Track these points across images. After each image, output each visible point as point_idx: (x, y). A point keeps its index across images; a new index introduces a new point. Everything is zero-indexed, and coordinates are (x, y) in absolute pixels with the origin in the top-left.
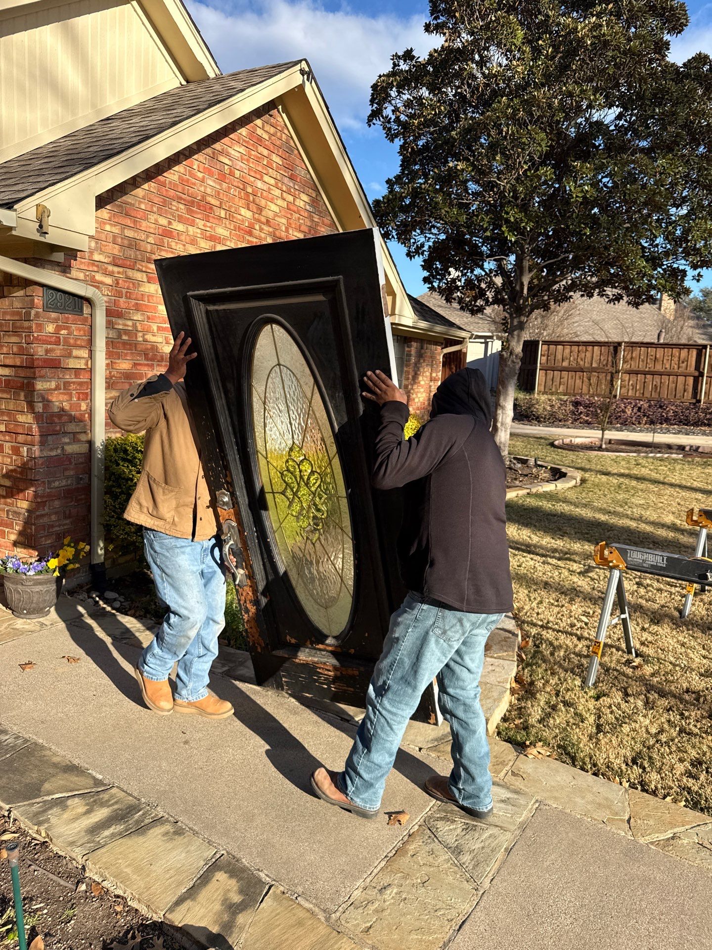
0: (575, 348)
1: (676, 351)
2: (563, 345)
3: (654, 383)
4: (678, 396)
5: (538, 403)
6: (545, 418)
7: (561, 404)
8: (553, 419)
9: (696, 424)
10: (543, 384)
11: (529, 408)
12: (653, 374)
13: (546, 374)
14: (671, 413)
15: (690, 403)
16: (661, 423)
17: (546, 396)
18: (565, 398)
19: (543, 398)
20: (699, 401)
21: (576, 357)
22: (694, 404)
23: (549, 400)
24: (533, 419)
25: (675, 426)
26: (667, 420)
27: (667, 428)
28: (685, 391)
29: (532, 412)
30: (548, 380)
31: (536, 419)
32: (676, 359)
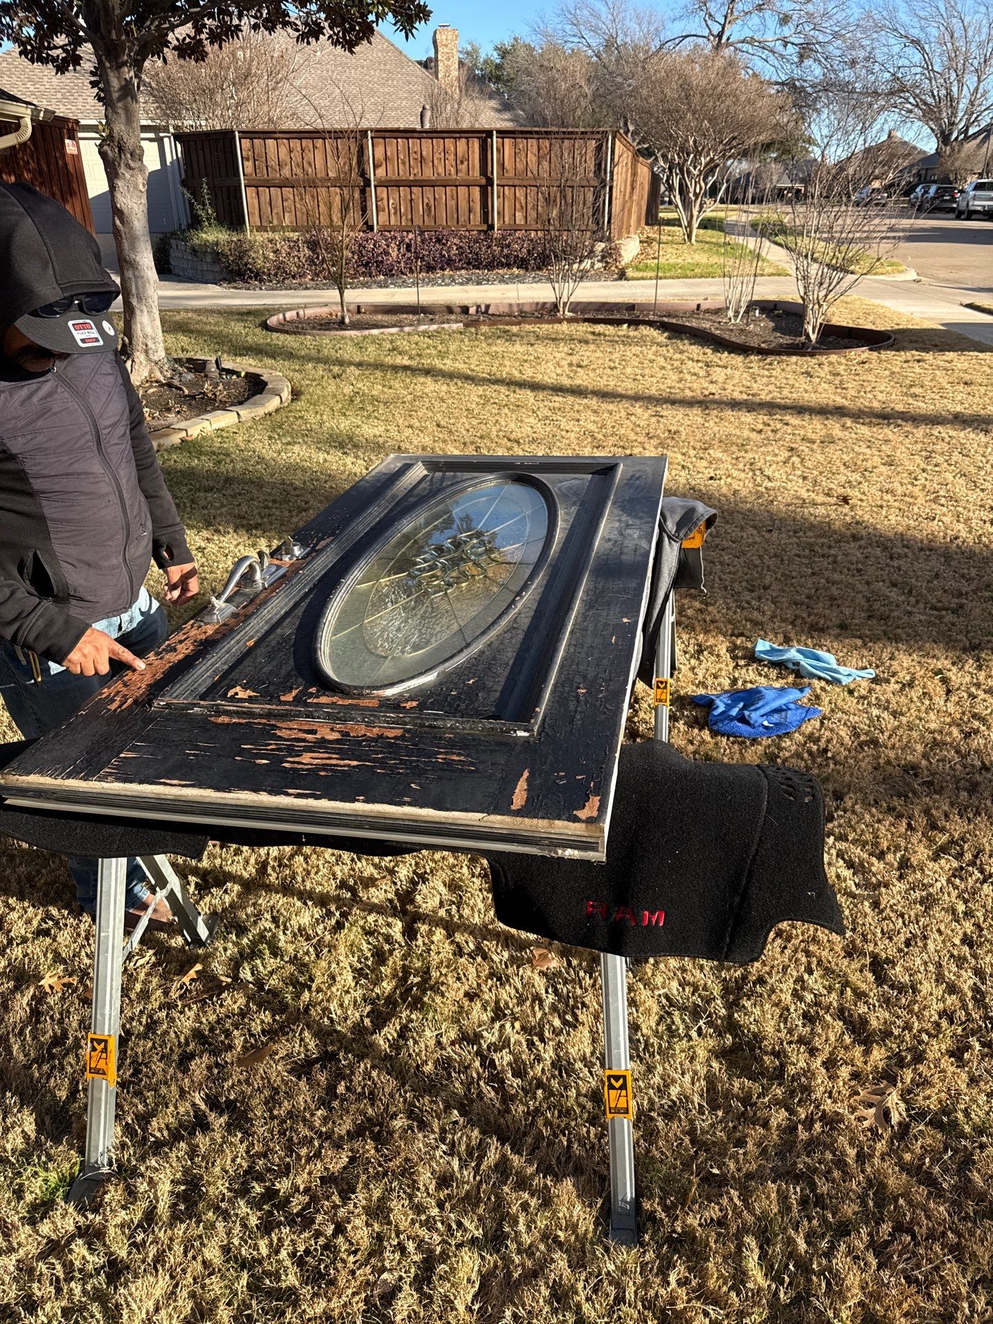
0: (295, 144)
1: (449, 143)
2: (276, 139)
3: (426, 201)
4: (461, 219)
5: (252, 247)
6: (269, 275)
7: (290, 247)
8: (281, 276)
9: (490, 266)
10: (257, 212)
11: (241, 258)
12: (422, 184)
13: (258, 193)
14: (454, 251)
15: (480, 231)
16: (443, 269)
17: (266, 235)
18: (294, 236)
19: (260, 237)
20: (491, 227)
21: (300, 160)
22: (485, 232)
23: (271, 241)
24: (250, 277)
25: (463, 272)
26: (450, 263)
27: (451, 276)
28: (470, 212)
29: (246, 264)
30: (263, 206)
31: (256, 277)
32: (452, 157)
